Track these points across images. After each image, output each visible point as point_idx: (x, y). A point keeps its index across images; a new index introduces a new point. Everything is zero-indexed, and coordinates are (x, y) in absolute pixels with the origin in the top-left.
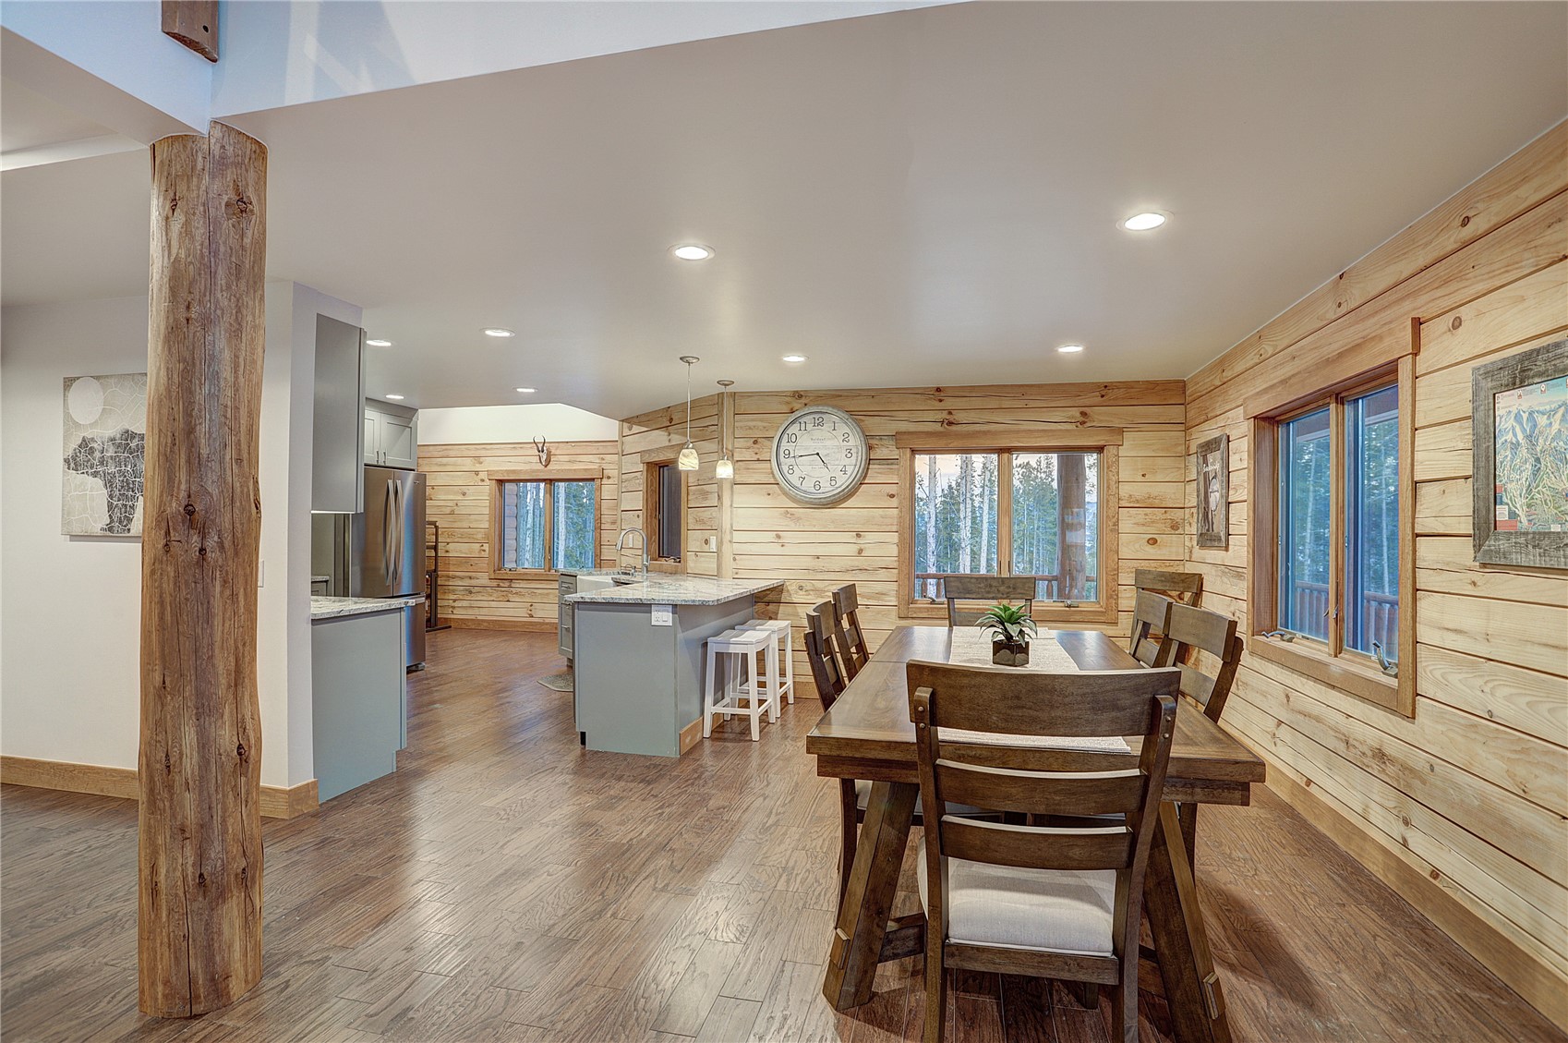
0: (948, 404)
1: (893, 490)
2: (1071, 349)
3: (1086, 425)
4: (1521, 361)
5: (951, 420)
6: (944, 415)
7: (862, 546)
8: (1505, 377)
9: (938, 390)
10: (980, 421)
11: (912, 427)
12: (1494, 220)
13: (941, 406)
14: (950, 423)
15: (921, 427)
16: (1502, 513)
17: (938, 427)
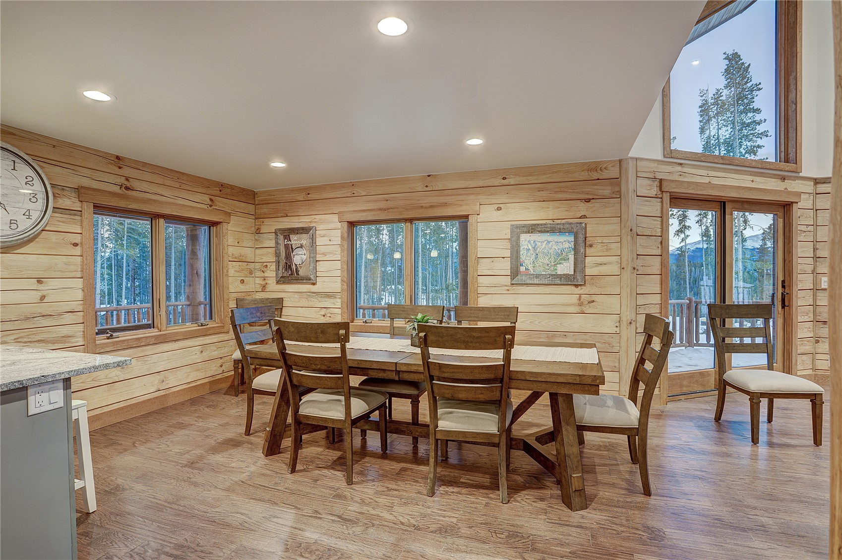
0: (127, 172)
1: (77, 239)
2: (278, 164)
3: (212, 207)
4: (532, 226)
5: (128, 185)
6: (123, 180)
7: (45, 293)
8: (525, 229)
9: (118, 158)
10: (150, 191)
11: (95, 185)
12: (517, 183)
13: (120, 172)
14: (127, 188)
15: (102, 186)
16: (522, 269)
17: (116, 189)
